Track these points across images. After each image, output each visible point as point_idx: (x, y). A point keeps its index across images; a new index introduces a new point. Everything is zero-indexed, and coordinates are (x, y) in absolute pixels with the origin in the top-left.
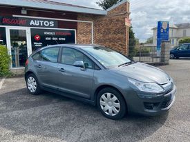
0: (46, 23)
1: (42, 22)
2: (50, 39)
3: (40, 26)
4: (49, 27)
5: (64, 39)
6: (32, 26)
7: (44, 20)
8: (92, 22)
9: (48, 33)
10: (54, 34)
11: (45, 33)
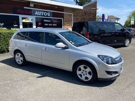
0: (45, 14)
1: (42, 13)
2: (47, 25)
3: (41, 16)
4: (47, 16)
5: (56, 25)
6: (37, 15)
7: (44, 12)
8: (72, 14)
9: (46, 21)
10: (50, 21)
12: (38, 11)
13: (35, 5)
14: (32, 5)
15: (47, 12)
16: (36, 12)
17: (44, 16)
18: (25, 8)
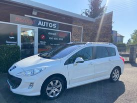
0: (51, 25)
1: (47, 23)
2: (52, 38)
4: (52, 28)
5: (62, 39)
6: (40, 26)
7: (49, 22)
8: (82, 27)
9: (51, 34)
10: (55, 34)
11: (49, 33)
12: (42, 21)
13: (38, 13)
14: (35, 13)
15: (53, 23)
16: (40, 22)
17: (48, 27)
18: (26, 15)
